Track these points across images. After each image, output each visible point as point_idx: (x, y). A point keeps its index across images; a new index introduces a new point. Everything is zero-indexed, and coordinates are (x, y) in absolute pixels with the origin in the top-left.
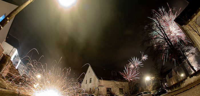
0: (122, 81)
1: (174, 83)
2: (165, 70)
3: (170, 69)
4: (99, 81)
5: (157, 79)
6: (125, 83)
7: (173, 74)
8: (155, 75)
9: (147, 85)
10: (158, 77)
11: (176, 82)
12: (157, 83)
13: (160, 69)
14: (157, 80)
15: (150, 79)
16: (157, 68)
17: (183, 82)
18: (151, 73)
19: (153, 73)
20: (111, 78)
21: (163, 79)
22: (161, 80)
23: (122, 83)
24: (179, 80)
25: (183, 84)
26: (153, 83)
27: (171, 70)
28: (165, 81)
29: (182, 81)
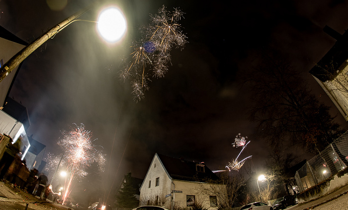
0: (214, 183)
1: (309, 186)
2: (293, 163)
3: (302, 160)
4: (173, 183)
5: (279, 179)
6: (220, 185)
7: (308, 170)
8: (275, 171)
9: (261, 189)
10: (280, 175)
11: (314, 185)
12: (278, 187)
13: (284, 160)
14: (279, 182)
15: (266, 179)
16: (278, 159)
17: (326, 185)
18: (268, 167)
19: (272, 168)
20: (195, 176)
21: (289, 179)
22: (286, 181)
23: (215, 185)
24: (319, 181)
25: (325, 189)
26: (271, 186)
27: (305, 161)
28: (294, 182)
29: (325, 183)
